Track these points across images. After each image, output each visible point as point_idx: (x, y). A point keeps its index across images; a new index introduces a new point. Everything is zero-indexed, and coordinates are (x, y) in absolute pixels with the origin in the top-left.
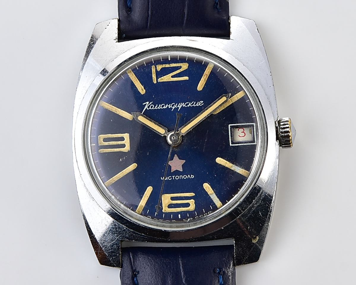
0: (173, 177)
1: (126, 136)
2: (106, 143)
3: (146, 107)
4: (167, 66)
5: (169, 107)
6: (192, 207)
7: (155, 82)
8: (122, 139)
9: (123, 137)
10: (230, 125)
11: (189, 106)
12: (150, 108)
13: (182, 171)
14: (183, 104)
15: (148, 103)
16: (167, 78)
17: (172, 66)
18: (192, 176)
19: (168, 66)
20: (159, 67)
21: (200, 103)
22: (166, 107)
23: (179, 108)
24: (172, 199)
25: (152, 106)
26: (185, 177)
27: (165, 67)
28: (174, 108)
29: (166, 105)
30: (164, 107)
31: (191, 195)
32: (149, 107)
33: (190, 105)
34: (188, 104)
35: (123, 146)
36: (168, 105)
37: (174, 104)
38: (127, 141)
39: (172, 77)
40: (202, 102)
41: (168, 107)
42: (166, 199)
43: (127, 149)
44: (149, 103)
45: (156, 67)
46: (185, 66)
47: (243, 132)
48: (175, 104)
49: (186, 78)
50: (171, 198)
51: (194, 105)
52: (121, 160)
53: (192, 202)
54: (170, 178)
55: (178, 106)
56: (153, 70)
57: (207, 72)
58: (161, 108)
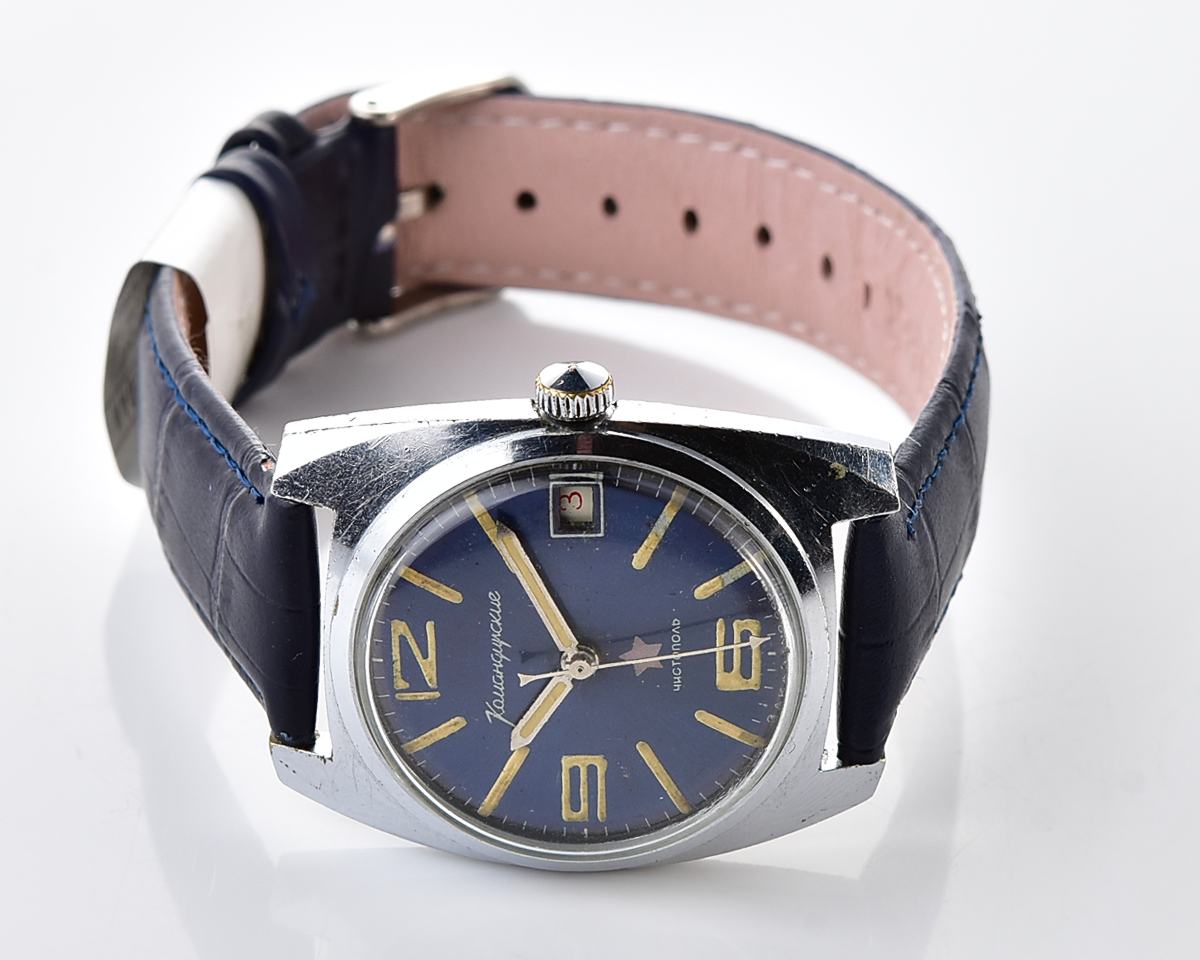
0: (674, 664)
1: (567, 762)
2: (584, 806)
3: (499, 716)
4: (397, 666)
5: (501, 666)
6: (752, 625)
7: (437, 694)
8: (574, 772)
9: (570, 769)
10: (553, 536)
11: (499, 624)
12: (501, 708)
13: (660, 645)
14: (493, 635)
15: (487, 712)
16: (428, 668)
17: (398, 657)
18: (674, 624)
19: (399, 663)
20: (401, 684)
21: (495, 598)
22: (501, 673)
23: (503, 646)
24: (728, 668)
25: (497, 703)
26: (676, 639)
27: (401, 671)
28: (502, 657)
29: (495, 673)
30: (501, 677)
31: (721, 628)
32: (499, 711)
33: (497, 621)
34: (495, 624)
35: (592, 770)
36: (495, 668)
37: (495, 656)
38: (582, 761)
39: (425, 656)
40: (490, 594)
41: (500, 669)
42: (728, 681)
43: (600, 763)
44: (490, 710)
45: (398, 692)
46: (400, 628)
47: (569, 498)
48: (494, 652)
49: (430, 627)
50: (725, 671)
51: (498, 612)
52: (626, 776)
53: (738, 626)
54: (677, 671)
55: (500, 646)
56: (408, 696)
57: (417, 579)
58: (501, 684)
